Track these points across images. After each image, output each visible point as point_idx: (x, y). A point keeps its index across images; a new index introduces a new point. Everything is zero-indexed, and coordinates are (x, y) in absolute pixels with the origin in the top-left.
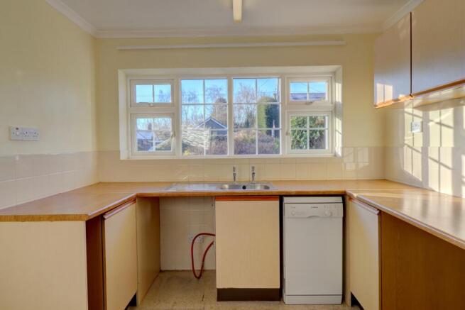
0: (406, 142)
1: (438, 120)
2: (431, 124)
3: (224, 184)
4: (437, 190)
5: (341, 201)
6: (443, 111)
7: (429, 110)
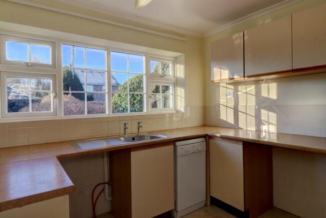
0: (221, 103)
1: (244, 91)
2: (239, 93)
3: (120, 137)
4: (245, 129)
5: (204, 140)
6: (247, 86)
7: (238, 86)
